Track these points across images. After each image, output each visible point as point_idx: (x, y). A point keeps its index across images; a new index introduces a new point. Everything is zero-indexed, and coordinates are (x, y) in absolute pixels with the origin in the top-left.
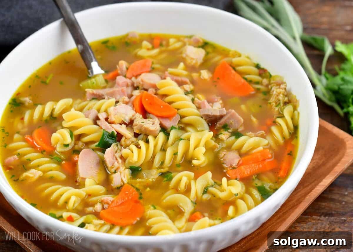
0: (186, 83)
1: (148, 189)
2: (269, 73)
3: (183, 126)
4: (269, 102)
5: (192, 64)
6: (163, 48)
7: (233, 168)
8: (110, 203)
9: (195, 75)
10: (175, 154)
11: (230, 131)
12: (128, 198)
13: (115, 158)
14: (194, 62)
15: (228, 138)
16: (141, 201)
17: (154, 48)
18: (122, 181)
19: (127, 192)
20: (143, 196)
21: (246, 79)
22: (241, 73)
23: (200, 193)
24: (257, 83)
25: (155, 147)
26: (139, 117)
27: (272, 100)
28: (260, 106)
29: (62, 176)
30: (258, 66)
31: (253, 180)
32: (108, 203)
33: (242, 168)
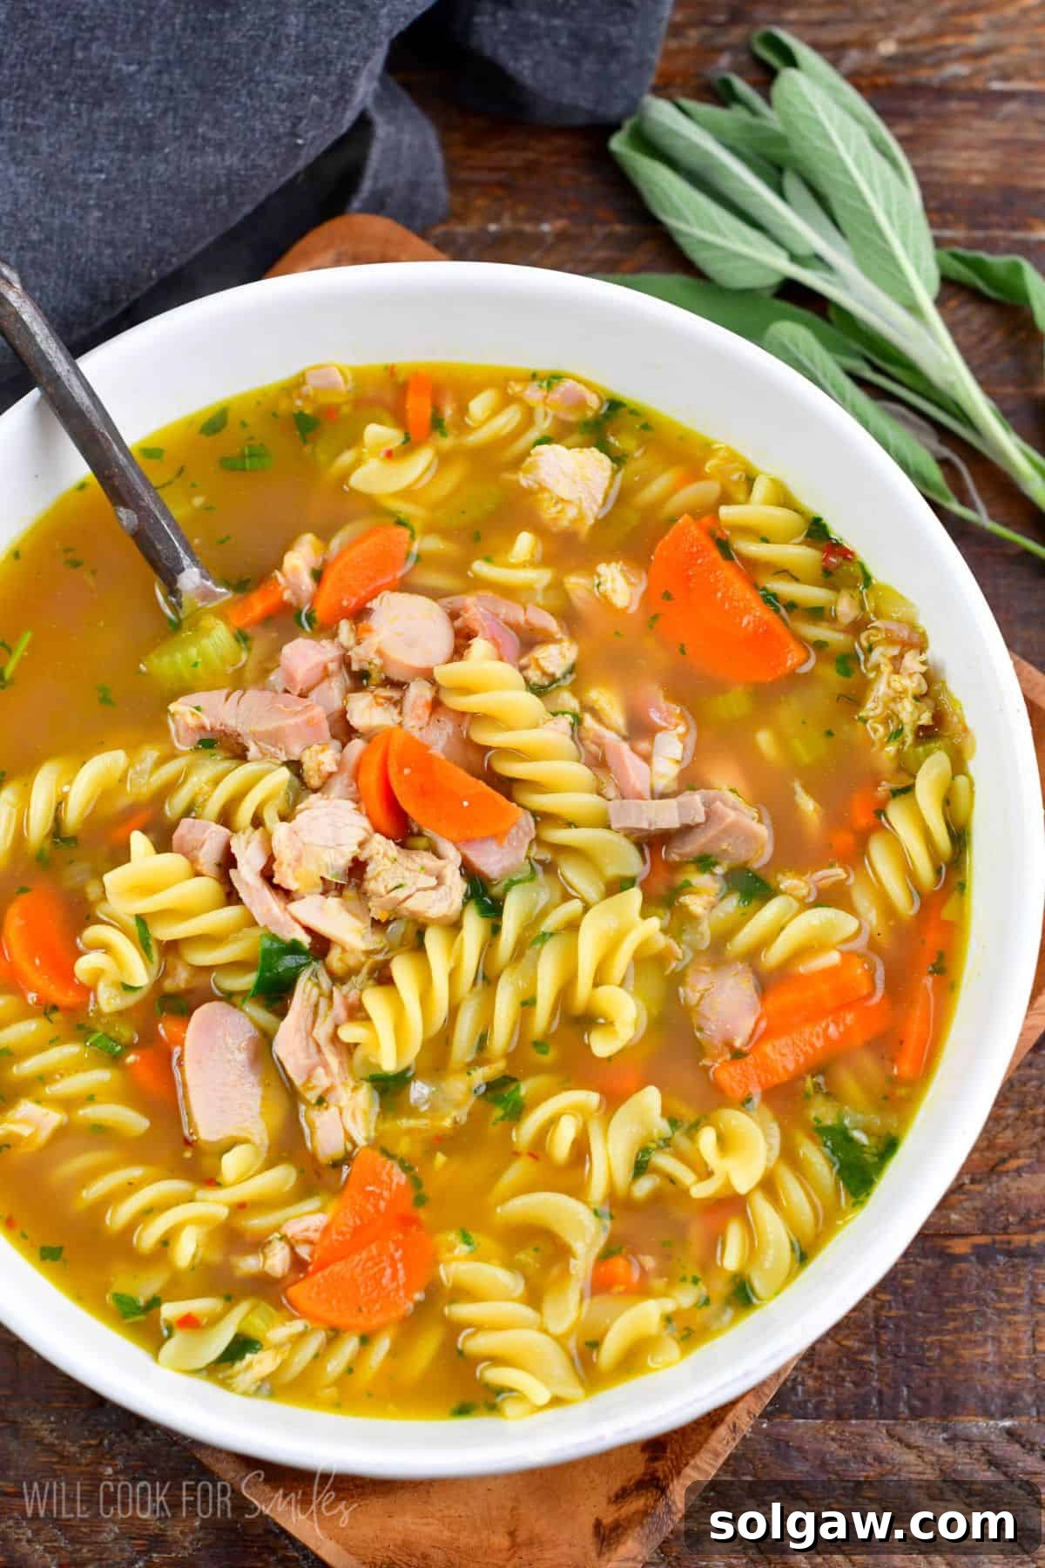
0: (545, 638)
1: (440, 1159)
2: (862, 566)
3: (546, 855)
4: (862, 714)
5: (564, 523)
6: (447, 443)
7: (738, 1055)
8: (315, 1236)
9: (576, 583)
10: (528, 1004)
11: (719, 870)
12: (376, 1206)
13: (313, 1049)
14: (571, 513)
15: (713, 907)
16: (423, 1214)
17: (410, 444)
18: (349, 1138)
19: (370, 1188)
20: (427, 1190)
21: (771, 599)
22: (751, 569)
23: (622, 1173)
24: (817, 614)
25: (453, 976)
26: (385, 855)
27: (872, 708)
28: (830, 734)
29: (135, 1122)
30: (816, 532)
31: (807, 1096)
32: (309, 1242)
33: (767, 1048)
